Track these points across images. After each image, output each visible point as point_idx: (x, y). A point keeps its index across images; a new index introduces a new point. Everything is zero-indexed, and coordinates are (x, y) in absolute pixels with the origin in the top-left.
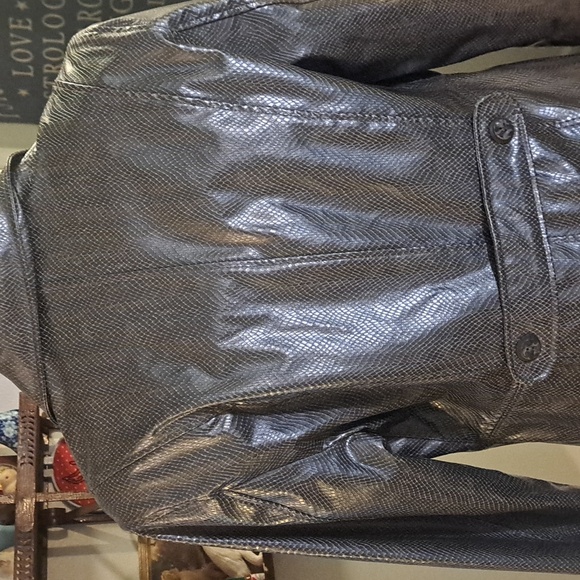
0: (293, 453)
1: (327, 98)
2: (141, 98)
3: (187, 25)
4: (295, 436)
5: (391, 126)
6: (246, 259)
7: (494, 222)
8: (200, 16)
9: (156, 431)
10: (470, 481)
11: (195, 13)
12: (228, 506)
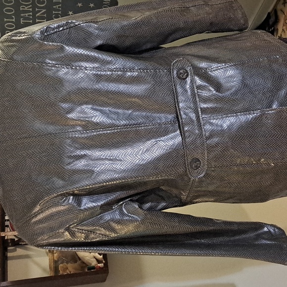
0: (99, 211)
1: (109, 63)
2: (30, 65)
3: (48, 33)
4: (99, 204)
5: (136, 74)
6: (76, 131)
7: (180, 112)
8: (54, 29)
9: (41, 204)
10: (176, 220)
11: (52, 28)
12: (73, 234)
